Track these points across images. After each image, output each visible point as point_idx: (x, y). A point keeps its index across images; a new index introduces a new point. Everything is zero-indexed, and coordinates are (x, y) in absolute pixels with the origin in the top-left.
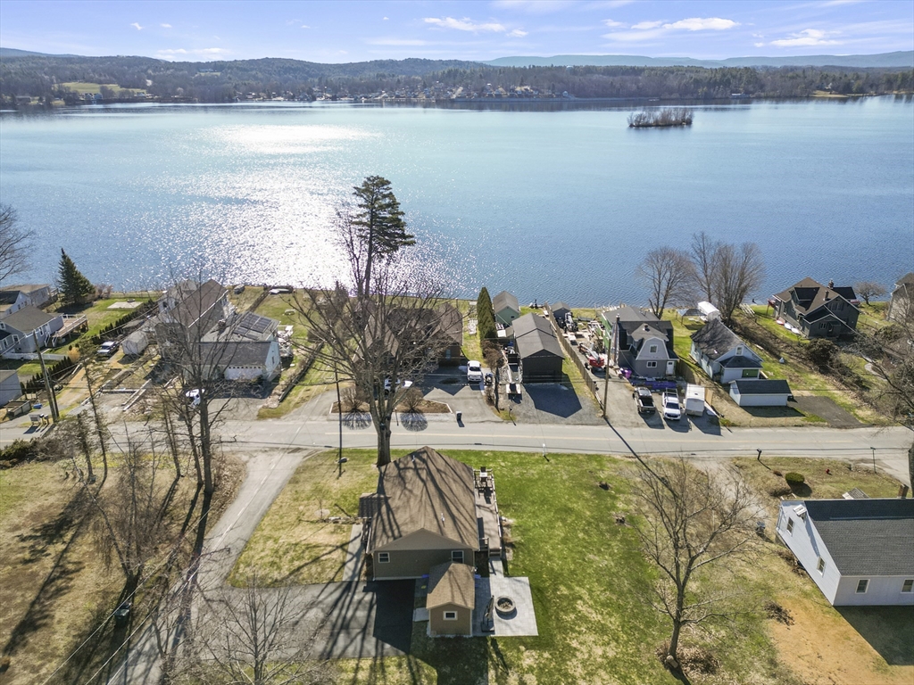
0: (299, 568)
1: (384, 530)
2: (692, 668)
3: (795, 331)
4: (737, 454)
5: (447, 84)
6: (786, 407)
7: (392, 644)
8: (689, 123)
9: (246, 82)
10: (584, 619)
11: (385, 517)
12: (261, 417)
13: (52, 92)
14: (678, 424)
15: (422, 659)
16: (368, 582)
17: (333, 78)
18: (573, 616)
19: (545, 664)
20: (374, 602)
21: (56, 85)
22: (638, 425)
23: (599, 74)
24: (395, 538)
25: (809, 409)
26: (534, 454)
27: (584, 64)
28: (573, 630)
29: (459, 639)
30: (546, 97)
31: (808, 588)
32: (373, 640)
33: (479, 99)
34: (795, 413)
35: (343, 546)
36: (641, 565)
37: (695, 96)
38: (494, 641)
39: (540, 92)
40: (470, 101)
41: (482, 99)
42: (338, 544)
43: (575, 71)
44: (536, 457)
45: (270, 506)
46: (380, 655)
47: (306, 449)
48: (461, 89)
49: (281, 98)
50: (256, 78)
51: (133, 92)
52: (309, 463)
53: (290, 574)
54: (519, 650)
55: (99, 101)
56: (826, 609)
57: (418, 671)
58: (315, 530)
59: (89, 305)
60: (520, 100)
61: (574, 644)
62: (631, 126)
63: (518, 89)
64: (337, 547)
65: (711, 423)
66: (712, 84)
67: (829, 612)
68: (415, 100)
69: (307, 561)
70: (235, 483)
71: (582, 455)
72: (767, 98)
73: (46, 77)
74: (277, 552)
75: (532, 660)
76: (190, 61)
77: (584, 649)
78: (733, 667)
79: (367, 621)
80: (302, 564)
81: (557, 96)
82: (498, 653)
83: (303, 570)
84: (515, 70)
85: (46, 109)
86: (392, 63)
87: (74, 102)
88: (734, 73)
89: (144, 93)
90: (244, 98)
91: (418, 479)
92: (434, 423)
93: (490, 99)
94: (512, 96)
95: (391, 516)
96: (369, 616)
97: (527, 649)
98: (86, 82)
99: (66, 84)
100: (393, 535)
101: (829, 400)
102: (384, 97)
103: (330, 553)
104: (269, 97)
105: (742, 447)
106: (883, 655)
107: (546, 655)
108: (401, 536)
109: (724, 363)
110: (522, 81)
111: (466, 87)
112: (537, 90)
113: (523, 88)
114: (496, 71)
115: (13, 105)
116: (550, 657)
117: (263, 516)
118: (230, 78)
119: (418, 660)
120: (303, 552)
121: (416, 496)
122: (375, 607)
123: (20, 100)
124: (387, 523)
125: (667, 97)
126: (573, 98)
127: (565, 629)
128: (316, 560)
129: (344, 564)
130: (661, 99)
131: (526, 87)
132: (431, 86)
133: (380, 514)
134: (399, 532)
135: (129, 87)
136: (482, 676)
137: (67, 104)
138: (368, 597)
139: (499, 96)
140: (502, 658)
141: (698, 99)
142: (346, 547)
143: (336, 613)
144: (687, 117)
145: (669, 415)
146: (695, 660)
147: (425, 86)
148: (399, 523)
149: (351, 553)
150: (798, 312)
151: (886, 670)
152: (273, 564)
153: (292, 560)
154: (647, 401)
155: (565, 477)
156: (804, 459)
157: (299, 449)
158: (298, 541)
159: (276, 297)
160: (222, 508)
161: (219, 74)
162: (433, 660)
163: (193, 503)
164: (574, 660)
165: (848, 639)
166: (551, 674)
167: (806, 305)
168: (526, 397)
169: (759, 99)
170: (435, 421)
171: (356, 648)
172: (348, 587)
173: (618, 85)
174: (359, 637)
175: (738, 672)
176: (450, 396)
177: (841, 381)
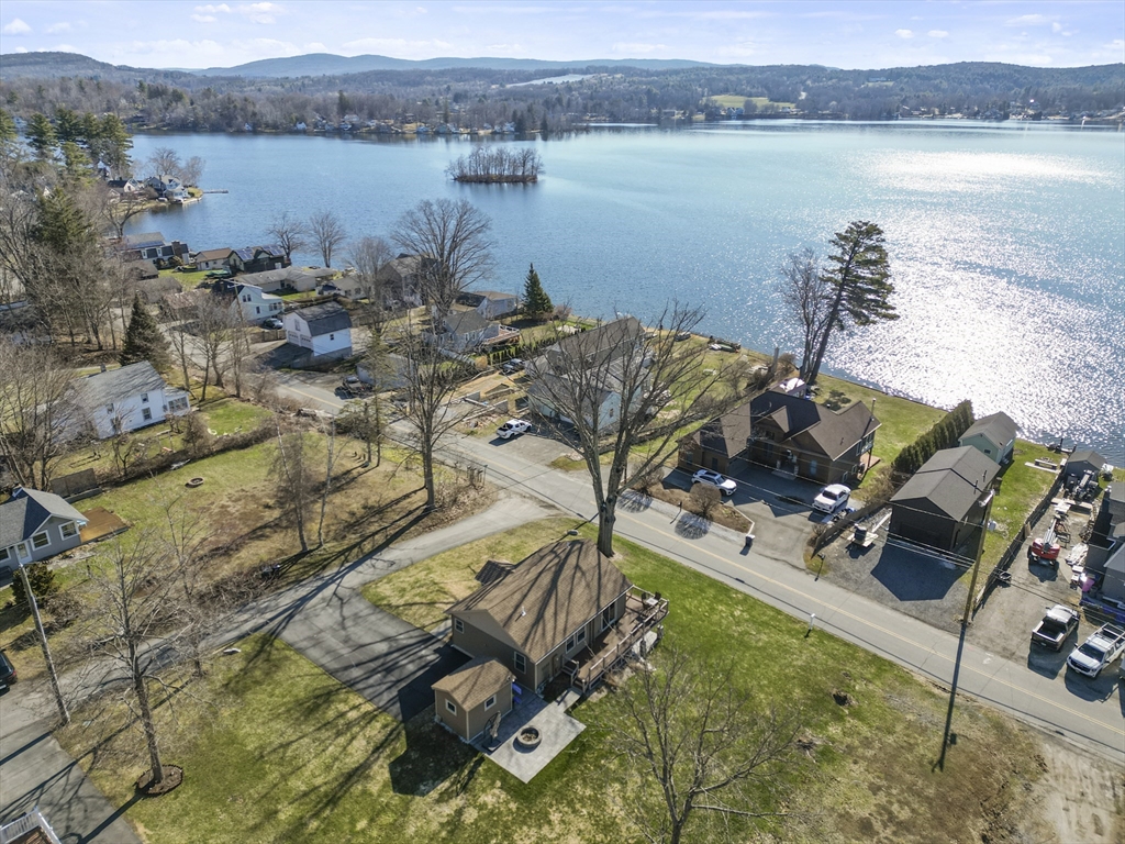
0: (414, 604)
7: (401, 707)
9: (921, 94)
10: (599, 803)
11: (488, 588)
12: (555, 465)
13: (697, 107)
14: (1082, 682)
15: (407, 734)
16: (446, 646)
17: (1051, 90)
18: (588, 792)
19: (500, 813)
20: (432, 664)
21: (704, 99)
26: (797, 622)
28: (570, 804)
29: (455, 738)
32: (395, 693)
38: (482, 759)
44: (797, 626)
45: (465, 544)
46: (384, 709)
47: (559, 510)
49: (959, 115)
50: (937, 88)
51: (778, 107)
52: (543, 523)
53: (403, 605)
54: (494, 782)
55: (740, 117)
57: (393, 740)
59: (544, 321)
61: (555, 817)
69: (424, 602)
70: (465, 512)
73: (699, 89)
74: (418, 582)
75: (494, 800)
76: (861, 69)
77: (558, 829)
79: (408, 676)
80: (420, 601)
82: (472, 773)
83: (415, 608)
85: (686, 124)
87: (714, 117)
89: (791, 108)
90: (908, 115)
91: (545, 565)
92: (714, 538)
96: (414, 673)
97: (501, 788)
98: (737, 94)
99: (715, 98)
104: (942, 114)
107: (513, 806)
108: (471, 609)
115: (657, 120)
116: (514, 810)
117: (449, 549)
118: (902, 89)
119: (404, 732)
120: (432, 592)
121: (523, 579)
122: (428, 668)
123: (666, 113)
124: (482, 593)
127: (560, 796)
128: (431, 604)
133: (491, 584)
134: (475, 605)
135: (777, 101)
136: (434, 781)
137: (706, 119)
138: (432, 657)
140: (469, 779)
143: (395, 655)
148: (485, 598)
152: (403, 590)
157: (554, 506)
158: (440, 581)
159: (713, 352)
160: (430, 528)
161: (891, 84)
162: (412, 741)
163: (410, 513)
164: (534, 830)
166: (494, 825)
168: (874, 555)
170: (718, 536)
171: (375, 691)
172: (428, 640)
174: (388, 685)
176: (772, 516)
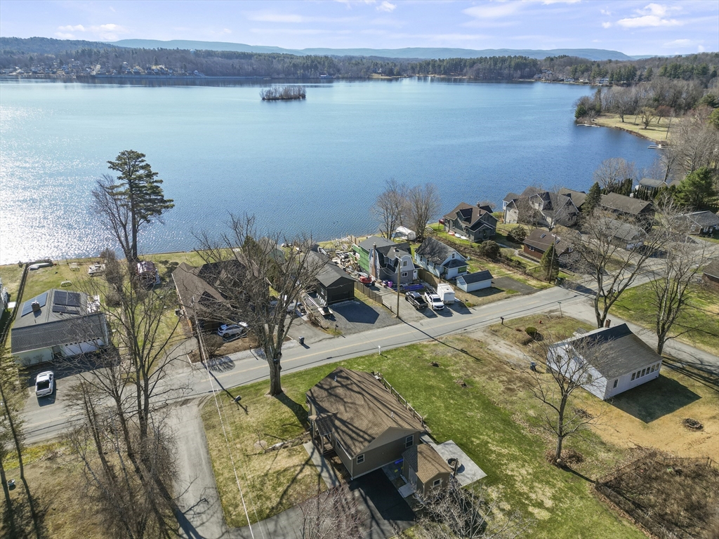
0: (285, 492)
1: (352, 438)
2: (571, 463)
3: (464, 238)
4: (488, 323)
5: (84, 63)
6: (491, 287)
8: (304, 97)
10: (499, 455)
11: (345, 429)
14: (444, 311)
16: (349, 482)
18: (494, 455)
19: (505, 493)
20: (364, 494)
22: (421, 319)
23: (218, 57)
24: (369, 442)
25: (504, 287)
26: (373, 355)
27: (204, 49)
28: (501, 464)
30: (180, 74)
31: (584, 394)
32: (386, 522)
33: (119, 76)
34: (497, 291)
35: (308, 462)
36: (496, 409)
37: (296, 76)
39: (174, 70)
40: (111, 78)
41: (122, 75)
42: (303, 463)
43: (197, 53)
44: (376, 357)
45: (208, 453)
46: (400, 531)
47: (194, 399)
48: (98, 67)
52: (208, 409)
53: (281, 499)
54: (484, 490)
56: (601, 403)
58: (272, 458)
60: (158, 76)
61: (509, 473)
62: (264, 99)
63: (154, 67)
64: (304, 465)
65: (462, 308)
66: (306, 68)
67: (604, 405)
68: (54, 76)
69: (288, 484)
71: (403, 347)
72: (343, 78)
74: (254, 486)
75: (496, 493)
77: (516, 474)
78: (588, 454)
79: (371, 511)
80: (285, 488)
81: (190, 74)
83: (289, 492)
84: (146, 52)
86: (16, 41)
88: (319, 60)
91: (352, 393)
93: (130, 76)
94: (149, 74)
95: (350, 426)
96: (368, 506)
97: (488, 487)
100: (365, 440)
101: (509, 278)
102: (20, 73)
103: (301, 471)
105: (488, 318)
106: (642, 419)
107: (500, 486)
108: (374, 438)
109: (447, 265)
110: (156, 61)
111: (103, 65)
112: (171, 69)
113: (158, 67)
114: (128, 52)
116: (503, 486)
117: (211, 462)
120: (278, 479)
121: (362, 406)
122: (368, 498)
124: (350, 433)
125: (276, 76)
126: (203, 76)
127: (497, 466)
128: (294, 480)
129: (319, 476)
130: (273, 78)
131: (161, 66)
132: (68, 64)
133: (337, 428)
134: (369, 435)
138: (357, 494)
139: (137, 73)
141: (298, 78)
142: (310, 463)
144: (301, 92)
145: (438, 307)
146: (570, 457)
147: (61, 63)
148: (363, 430)
149: (318, 466)
150: (464, 226)
151: (648, 427)
152: (259, 497)
153: (274, 489)
154: (420, 300)
155: (408, 366)
156: (523, 317)
157: (187, 400)
158: (265, 471)
159: (38, 272)
164: (517, 483)
165: (622, 416)
166: (513, 497)
167: (468, 220)
168: (337, 315)
169: (338, 79)
171: (378, 533)
173: (238, 67)
174: (374, 524)
175: (592, 455)
177: (509, 265)
